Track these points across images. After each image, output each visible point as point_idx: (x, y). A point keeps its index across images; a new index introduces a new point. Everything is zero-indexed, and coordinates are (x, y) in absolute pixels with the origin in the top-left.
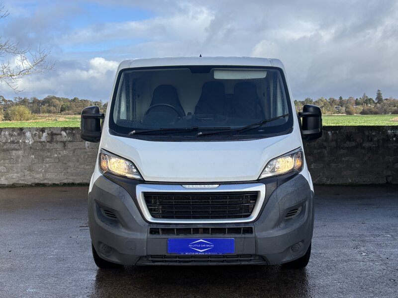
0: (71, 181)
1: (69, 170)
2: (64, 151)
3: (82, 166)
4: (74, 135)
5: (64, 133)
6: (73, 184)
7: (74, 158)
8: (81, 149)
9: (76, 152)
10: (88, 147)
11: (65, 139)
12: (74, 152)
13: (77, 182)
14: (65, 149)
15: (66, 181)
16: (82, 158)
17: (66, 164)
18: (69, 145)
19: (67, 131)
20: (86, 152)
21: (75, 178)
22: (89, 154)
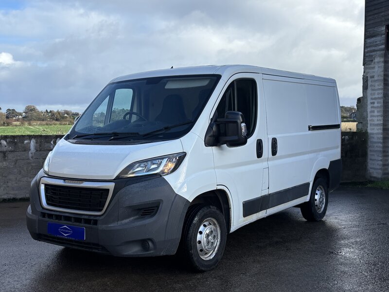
0: (12, 196)
1: (9, 184)
2: (4, 163)
3: (25, 179)
4: (16, 143)
5: (4, 142)
6: (14, 200)
7: (16, 170)
8: (23, 159)
9: (17, 163)
10: (32, 157)
11: (5, 149)
12: (16, 164)
13: (19, 197)
14: (5, 160)
15: (5, 197)
16: (26, 170)
17: (6, 177)
18: (10, 156)
19: (8, 140)
20: (29, 163)
21: (16, 192)
22: (34, 165)
